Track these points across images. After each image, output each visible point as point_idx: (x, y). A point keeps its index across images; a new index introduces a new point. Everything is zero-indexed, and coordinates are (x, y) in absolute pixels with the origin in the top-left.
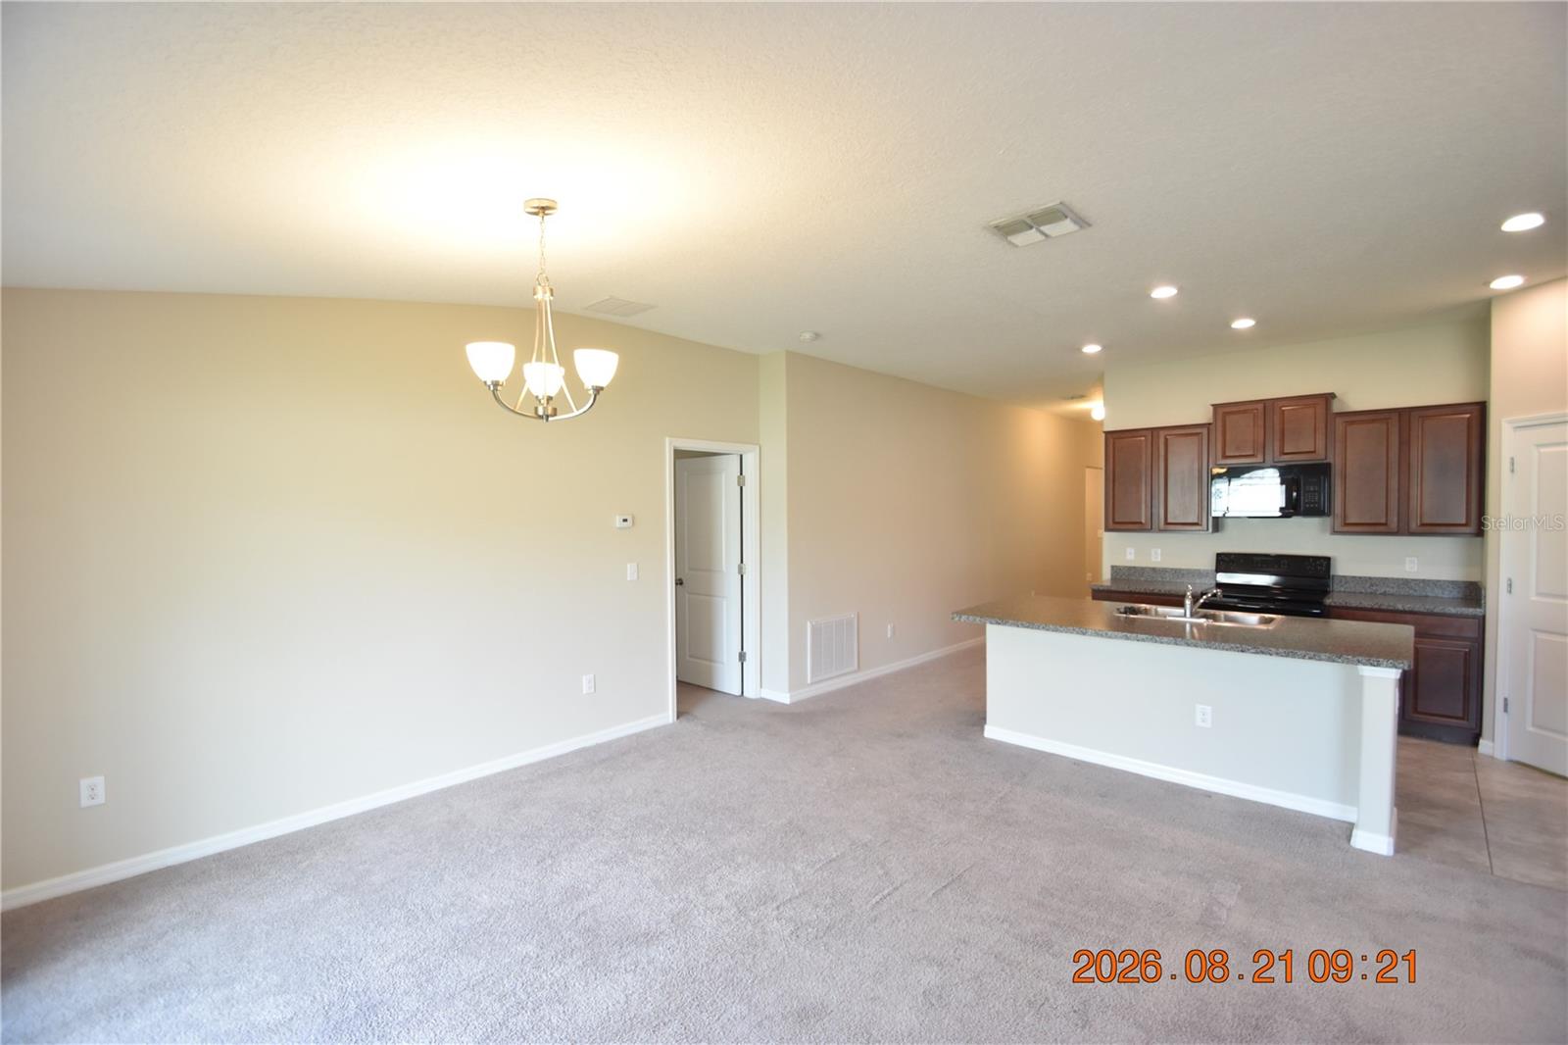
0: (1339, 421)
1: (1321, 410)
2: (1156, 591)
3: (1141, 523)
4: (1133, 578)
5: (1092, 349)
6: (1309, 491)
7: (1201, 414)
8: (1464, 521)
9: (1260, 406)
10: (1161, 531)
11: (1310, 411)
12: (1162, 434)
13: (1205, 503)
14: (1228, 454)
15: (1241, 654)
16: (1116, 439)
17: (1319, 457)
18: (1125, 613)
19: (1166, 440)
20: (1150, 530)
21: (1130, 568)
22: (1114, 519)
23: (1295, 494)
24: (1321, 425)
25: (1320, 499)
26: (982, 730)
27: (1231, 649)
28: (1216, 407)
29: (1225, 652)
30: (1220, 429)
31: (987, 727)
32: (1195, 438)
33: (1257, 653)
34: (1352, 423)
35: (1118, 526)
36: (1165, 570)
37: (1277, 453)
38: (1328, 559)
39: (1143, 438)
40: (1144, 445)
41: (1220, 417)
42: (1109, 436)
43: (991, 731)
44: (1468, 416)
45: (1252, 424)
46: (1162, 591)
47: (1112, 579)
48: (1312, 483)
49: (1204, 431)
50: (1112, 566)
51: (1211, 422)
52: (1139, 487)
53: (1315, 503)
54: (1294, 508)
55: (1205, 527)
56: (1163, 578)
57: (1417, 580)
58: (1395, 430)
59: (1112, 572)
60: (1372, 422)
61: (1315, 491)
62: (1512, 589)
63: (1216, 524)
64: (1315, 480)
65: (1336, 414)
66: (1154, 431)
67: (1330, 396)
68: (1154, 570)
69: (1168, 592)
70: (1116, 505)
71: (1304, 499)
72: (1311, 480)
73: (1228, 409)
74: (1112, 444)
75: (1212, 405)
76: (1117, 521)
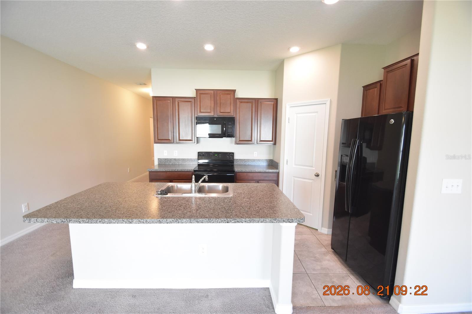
0: (238, 101)
1: (232, 96)
2: (176, 170)
3: (169, 140)
4: (167, 163)
5: (141, 46)
6: (229, 128)
7: (191, 93)
8: (271, 140)
9: (212, 92)
10: (177, 143)
11: (229, 96)
12: (177, 100)
13: (194, 131)
14: (201, 111)
15: (227, 224)
16: (157, 99)
17: (232, 114)
18: (161, 194)
19: (178, 103)
20: (173, 143)
21: (166, 159)
22: (158, 138)
23: (224, 129)
24: (232, 102)
25: (232, 131)
26: (71, 283)
27: (222, 222)
28: (197, 90)
29: (218, 224)
30: (198, 100)
31: (75, 281)
32: (190, 103)
33: (235, 222)
34: (241, 102)
35: (160, 141)
36: (179, 160)
37: (218, 112)
38: (233, 153)
39: (169, 101)
40: (169, 104)
41: (198, 95)
42: (154, 98)
43: (77, 284)
44: (273, 103)
45: (210, 99)
46: (179, 170)
47: (158, 164)
48: (230, 125)
49: (193, 100)
50: (158, 159)
51: (195, 97)
52: (168, 123)
53: (231, 132)
54: (224, 134)
55: (194, 141)
56: (178, 163)
57: (257, 159)
58: (254, 106)
59: (158, 163)
60: (247, 102)
61: (231, 128)
62: (288, 163)
63: (198, 140)
64: (231, 123)
65: (237, 98)
66: (174, 98)
67: (234, 91)
68: (175, 159)
69: (181, 171)
70: (158, 131)
71: (227, 131)
72: (230, 123)
73: (201, 92)
74: (156, 102)
75: (195, 89)
76: (159, 139)
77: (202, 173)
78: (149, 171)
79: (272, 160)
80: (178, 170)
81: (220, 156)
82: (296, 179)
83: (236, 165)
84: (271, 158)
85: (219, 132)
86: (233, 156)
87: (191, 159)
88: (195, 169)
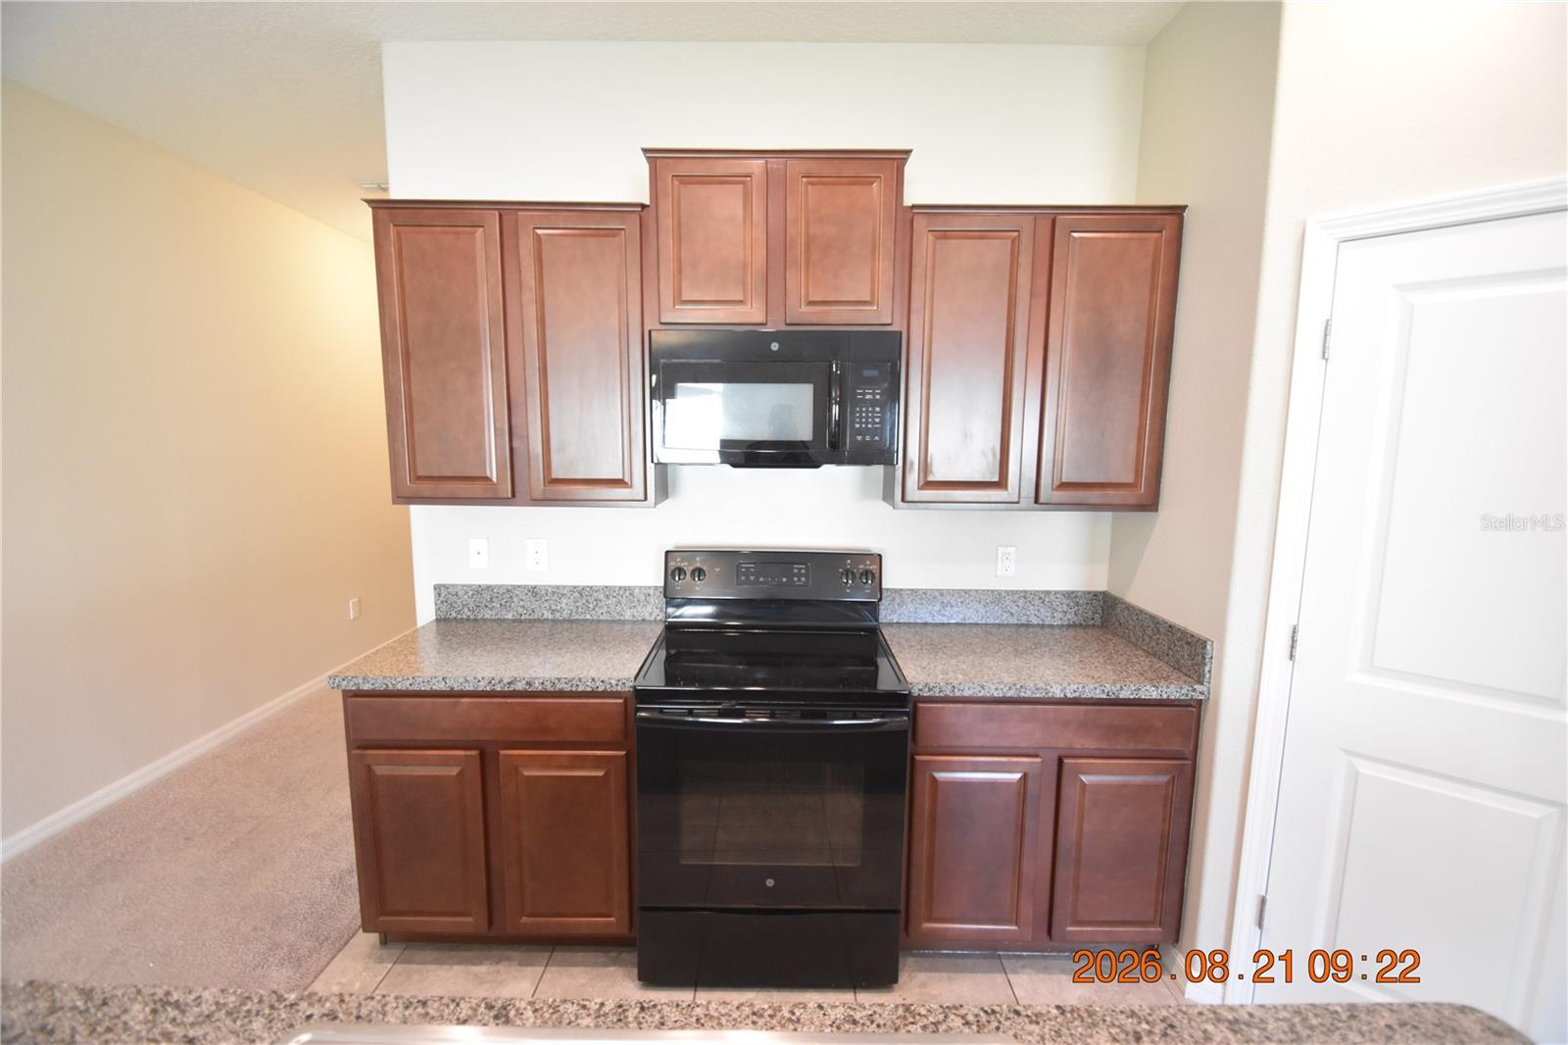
0: (921, 225)
1: (883, 193)
2: (520, 686)
3: (486, 479)
4: (488, 614)
6: (864, 401)
8: (1129, 477)
9: (757, 167)
10: (533, 499)
11: (863, 194)
12: (528, 222)
13: (638, 427)
14: (685, 296)
17: (882, 314)
19: (538, 242)
20: (512, 499)
21: (479, 590)
22: (414, 466)
23: (835, 409)
24: (885, 235)
25: (884, 421)
28: (656, 158)
30: (667, 223)
32: (612, 240)
34: (945, 235)
35: (427, 488)
36: (556, 592)
37: (790, 302)
39: (479, 230)
40: (481, 252)
41: (665, 187)
42: (382, 214)
44: (1152, 236)
45: (740, 215)
46: (537, 686)
47: (438, 620)
48: (871, 382)
49: (632, 226)
50: (437, 588)
51: (643, 206)
52: (474, 373)
53: (874, 432)
54: (834, 445)
55: (637, 490)
56: (553, 612)
57: (1013, 593)
58: (1025, 260)
59: (438, 610)
60: (983, 235)
61: (874, 403)
62: (1298, 652)
63: (664, 482)
64: (874, 373)
65: (914, 207)
66: (505, 210)
67: (897, 159)
68: (534, 591)
69: (549, 688)
70: (417, 427)
71: (853, 422)
72: (867, 373)
73: (685, 169)
74: (393, 237)
75: (645, 151)
76: (420, 473)
77: (690, 713)
78: (344, 691)
79: (1104, 594)
80: (529, 684)
81: (799, 575)
82: (1365, 768)
83: (891, 624)
84: (1101, 585)
85: (803, 431)
86: (876, 576)
87: (625, 589)
88: (642, 684)
